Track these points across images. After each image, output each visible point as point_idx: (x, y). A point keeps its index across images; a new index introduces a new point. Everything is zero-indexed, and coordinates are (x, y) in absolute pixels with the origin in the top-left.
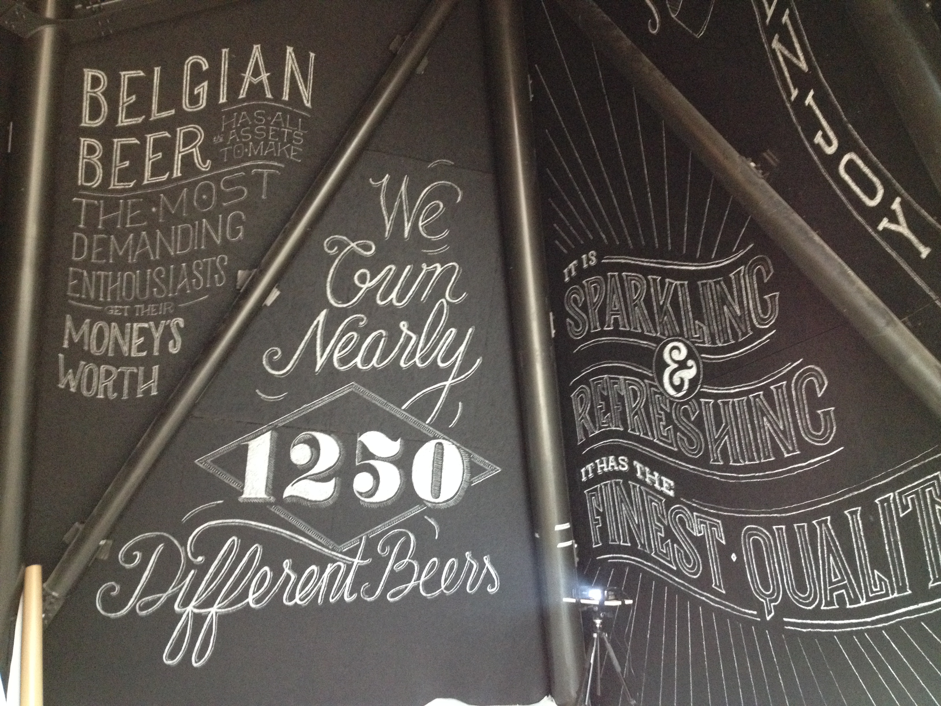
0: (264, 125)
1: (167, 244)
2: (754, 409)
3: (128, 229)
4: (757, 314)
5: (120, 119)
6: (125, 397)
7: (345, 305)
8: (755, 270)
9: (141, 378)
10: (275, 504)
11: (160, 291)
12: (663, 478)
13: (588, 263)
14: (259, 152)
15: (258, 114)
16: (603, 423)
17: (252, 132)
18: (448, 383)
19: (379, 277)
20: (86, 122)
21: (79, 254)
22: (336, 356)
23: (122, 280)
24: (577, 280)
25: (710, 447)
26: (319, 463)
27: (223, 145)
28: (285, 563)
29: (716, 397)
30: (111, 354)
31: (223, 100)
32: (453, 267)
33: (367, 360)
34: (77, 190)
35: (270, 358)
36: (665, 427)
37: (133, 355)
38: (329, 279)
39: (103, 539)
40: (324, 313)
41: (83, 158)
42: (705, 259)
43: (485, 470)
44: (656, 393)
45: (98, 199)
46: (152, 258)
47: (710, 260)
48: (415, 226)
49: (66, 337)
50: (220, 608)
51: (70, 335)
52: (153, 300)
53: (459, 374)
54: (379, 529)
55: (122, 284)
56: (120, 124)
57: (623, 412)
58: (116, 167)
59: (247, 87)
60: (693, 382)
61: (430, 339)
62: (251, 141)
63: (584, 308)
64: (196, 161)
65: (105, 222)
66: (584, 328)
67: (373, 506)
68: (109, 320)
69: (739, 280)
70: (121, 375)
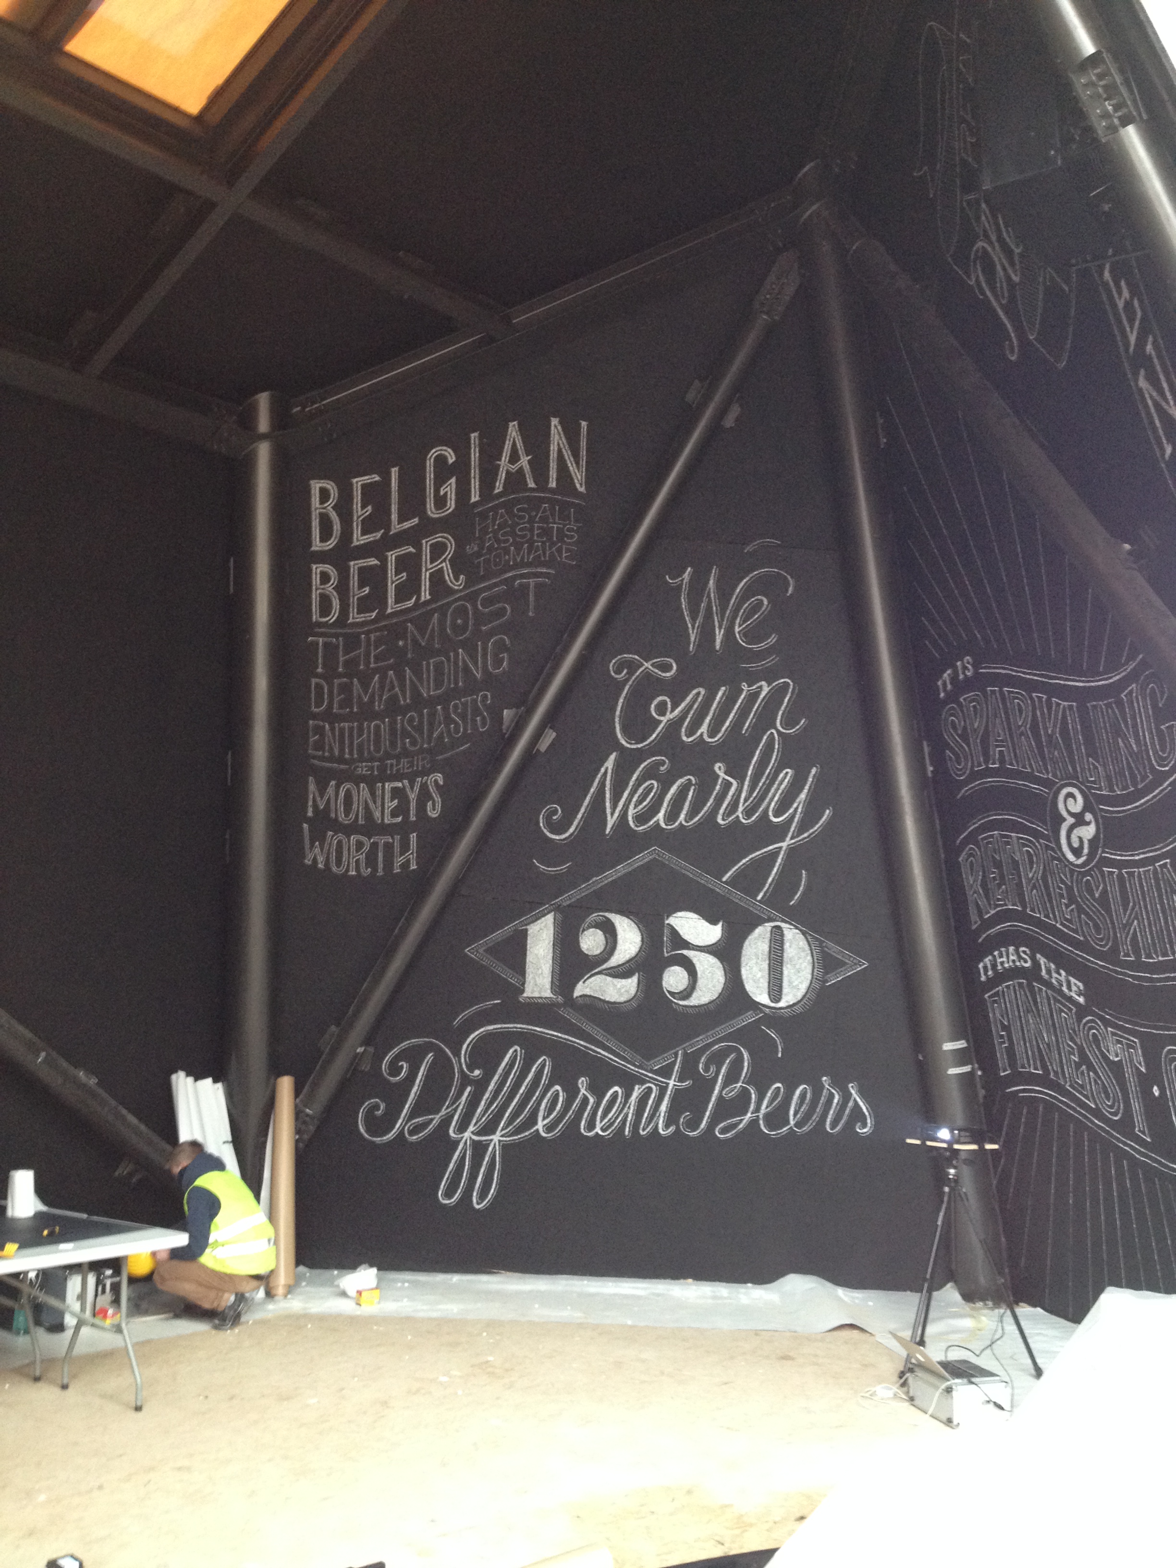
0: (528, 522)
1: (418, 684)
2: (1161, 882)
3: (372, 669)
4: (1155, 753)
5: (355, 536)
6: (380, 873)
7: (639, 746)
8: (1148, 691)
9: (397, 849)
10: (565, 1005)
11: (414, 743)
12: (1071, 978)
13: (964, 673)
14: (523, 558)
15: (519, 510)
16: (999, 900)
17: (513, 534)
18: (784, 845)
19: (683, 705)
20: (317, 545)
21: (319, 702)
22: (631, 812)
23: (369, 732)
24: (952, 697)
25: (1118, 935)
26: (617, 952)
27: (478, 554)
28: (580, 1081)
29: (1120, 865)
30: (361, 821)
31: (475, 498)
32: (786, 685)
33: (671, 817)
34: (311, 628)
35: (548, 818)
36: (1067, 906)
37: (386, 821)
38: (618, 713)
39: (361, 1046)
40: (613, 757)
41: (316, 589)
42: (1093, 672)
43: (845, 964)
44: (1054, 858)
45: (336, 636)
46: (402, 702)
47: (1099, 674)
48: (730, 632)
49: (310, 803)
50: (502, 1136)
51: (314, 801)
52: (406, 753)
53: (801, 829)
54: (700, 1041)
55: (369, 736)
56: (355, 543)
57: (1019, 885)
58: (354, 597)
59: (503, 477)
60: (1093, 842)
61: (758, 784)
62: (511, 545)
63: (964, 737)
64: (447, 578)
65: (347, 663)
66: (966, 764)
67: (690, 1011)
68: (357, 780)
69: (1132, 702)
70: (375, 845)
